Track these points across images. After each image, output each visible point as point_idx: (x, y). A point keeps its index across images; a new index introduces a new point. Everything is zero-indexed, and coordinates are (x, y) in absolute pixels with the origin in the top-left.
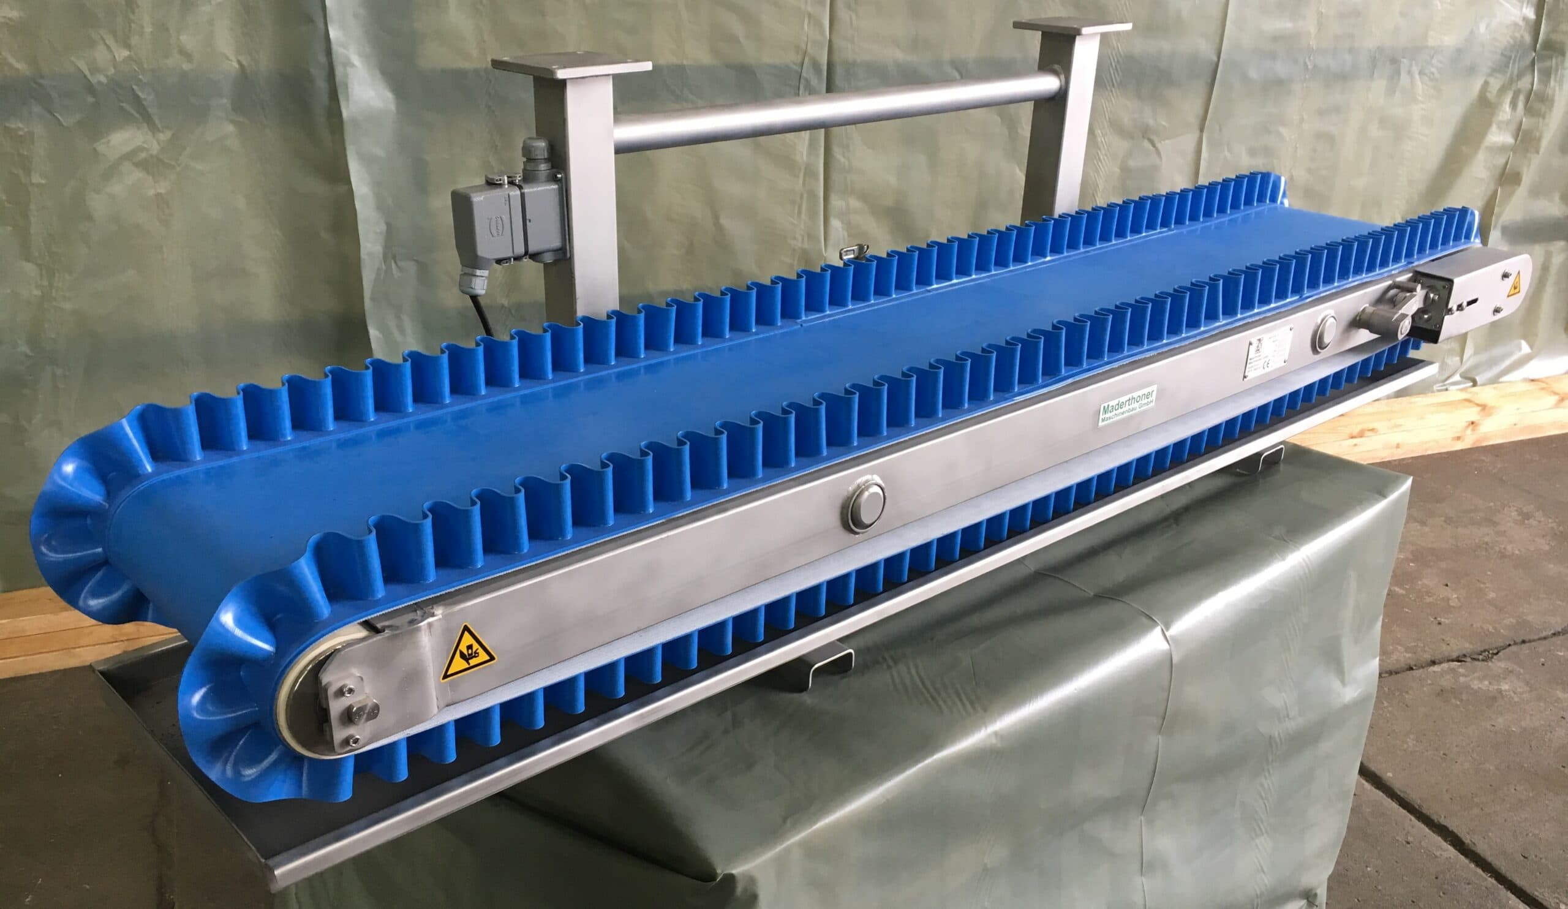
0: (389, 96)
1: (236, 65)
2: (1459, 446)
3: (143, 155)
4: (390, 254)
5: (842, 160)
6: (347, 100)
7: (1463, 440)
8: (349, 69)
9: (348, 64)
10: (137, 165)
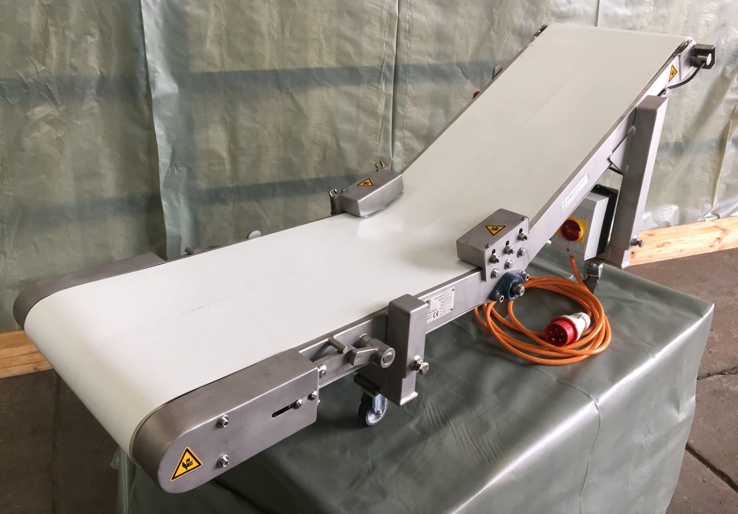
0: (175, 86)
1: (99, 73)
2: (712, 250)
3: (51, 118)
4: (173, 164)
5: (401, 112)
6: (155, 89)
7: (714, 247)
8: (156, 74)
9: (155, 71)
10: (47, 123)
